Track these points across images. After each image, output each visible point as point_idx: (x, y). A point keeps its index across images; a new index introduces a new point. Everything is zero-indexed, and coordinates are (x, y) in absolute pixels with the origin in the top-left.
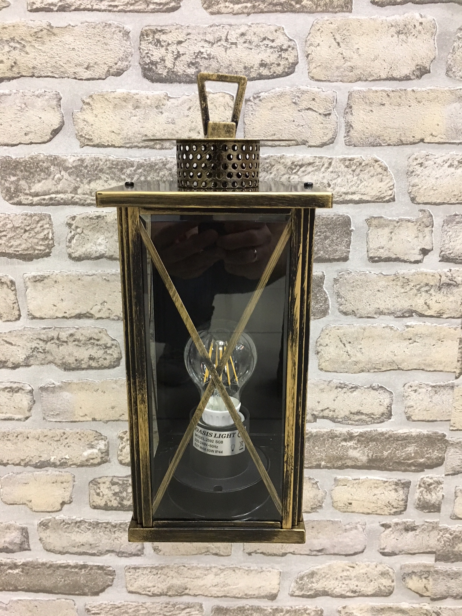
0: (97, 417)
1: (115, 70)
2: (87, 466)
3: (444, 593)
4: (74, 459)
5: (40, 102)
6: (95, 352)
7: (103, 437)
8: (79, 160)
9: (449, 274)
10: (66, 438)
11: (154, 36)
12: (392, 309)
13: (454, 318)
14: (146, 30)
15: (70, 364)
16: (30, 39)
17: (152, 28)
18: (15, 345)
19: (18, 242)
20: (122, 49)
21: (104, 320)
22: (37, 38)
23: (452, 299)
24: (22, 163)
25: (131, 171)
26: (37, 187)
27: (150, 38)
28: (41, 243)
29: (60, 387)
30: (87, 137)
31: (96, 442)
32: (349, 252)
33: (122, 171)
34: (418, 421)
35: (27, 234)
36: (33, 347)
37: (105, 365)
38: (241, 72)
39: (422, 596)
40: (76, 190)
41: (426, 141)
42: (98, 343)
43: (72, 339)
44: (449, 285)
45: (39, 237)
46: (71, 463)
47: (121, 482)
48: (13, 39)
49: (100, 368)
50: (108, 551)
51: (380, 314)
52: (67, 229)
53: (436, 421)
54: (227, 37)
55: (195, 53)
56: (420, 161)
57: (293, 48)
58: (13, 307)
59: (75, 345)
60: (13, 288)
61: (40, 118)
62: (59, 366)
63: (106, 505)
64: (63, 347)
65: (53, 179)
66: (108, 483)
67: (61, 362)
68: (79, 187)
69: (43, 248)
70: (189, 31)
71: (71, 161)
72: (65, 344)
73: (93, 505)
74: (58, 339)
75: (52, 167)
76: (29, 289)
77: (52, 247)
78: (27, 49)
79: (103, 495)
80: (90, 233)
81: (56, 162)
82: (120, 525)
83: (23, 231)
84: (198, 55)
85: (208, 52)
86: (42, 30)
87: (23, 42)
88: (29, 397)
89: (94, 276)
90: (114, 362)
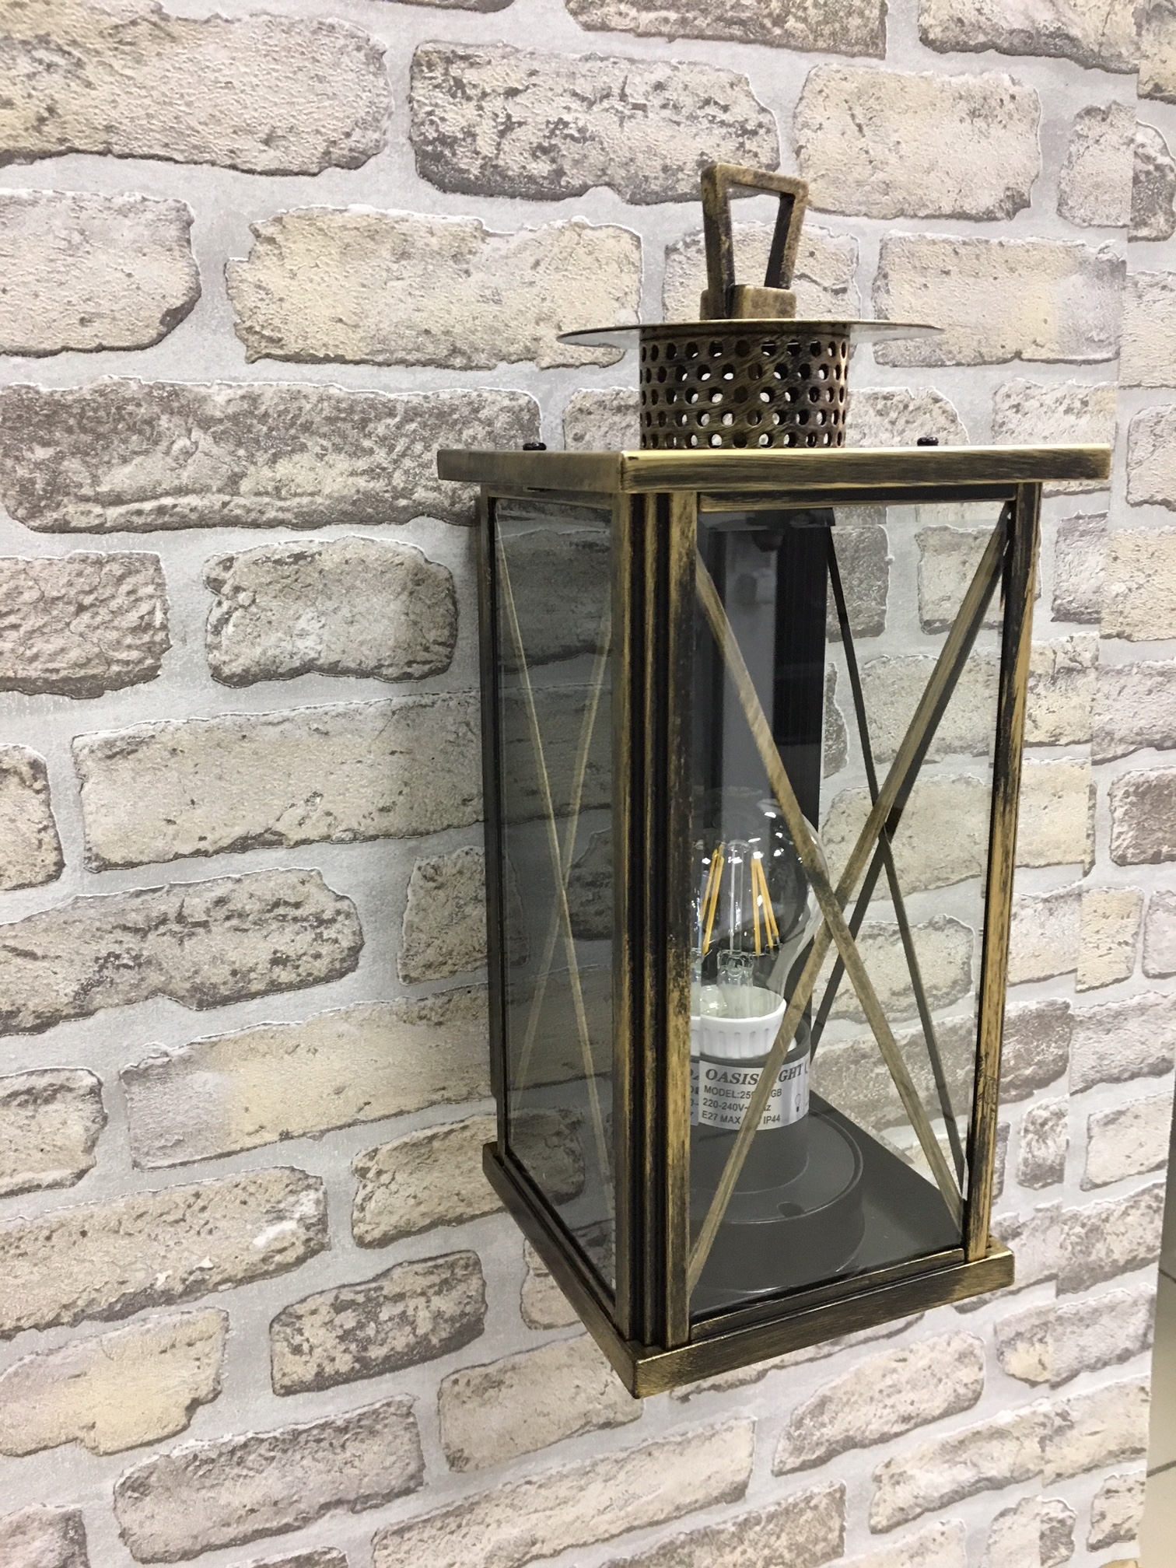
0: (295, 1128)
1: (346, 152)
2: (265, 1275)
3: (1076, 1365)
4: (227, 1266)
5: (127, 230)
6: (289, 940)
7: (311, 1181)
8: (243, 397)
9: (1069, 647)
10: (204, 1209)
11: (446, 69)
12: (969, 736)
13: (1078, 742)
14: (427, 53)
15: (214, 986)
16: (99, 44)
17: (441, 47)
18: (44, 957)
19: (57, 643)
20: (364, 95)
21: (315, 845)
22: (120, 42)
23: (1075, 700)
24: (70, 406)
25: (388, 426)
26: (119, 478)
27: (438, 73)
28: (129, 640)
29: (186, 1061)
30: (266, 332)
31: (292, 1199)
32: (884, 612)
33: (364, 428)
34: (1022, 982)
35: (86, 617)
36: (104, 953)
37: (316, 973)
38: (656, 178)
39: (1034, 1384)
40: (236, 483)
41: (1025, 356)
42: (298, 913)
43: (221, 913)
44: (1070, 671)
45: (125, 624)
46: (218, 1278)
47: (361, 1299)
48: (44, 40)
49: (302, 985)
50: (326, 1507)
51: (946, 753)
52: (208, 597)
53: (1052, 976)
54: (623, 89)
55: (548, 122)
56: (1014, 401)
57: (768, 131)
58: (40, 841)
59: (229, 930)
60: (38, 785)
61: (129, 275)
62: (182, 998)
63: (319, 1374)
64: (195, 939)
65: (167, 453)
66: (324, 1310)
67: (188, 985)
68: (243, 475)
69: (134, 655)
70: (536, 65)
71: (221, 399)
72: (201, 930)
73: (282, 1387)
74: (180, 918)
75: (164, 418)
76: (92, 780)
77: (164, 651)
78: (90, 72)
79: (311, 1348)
80: (274, 604)
81: (175, 404)
82: (359, 1420)
83: (72, 609)
84: (556, 128)
85: (581, 124)
86: (134, 23)
87: (76, 53)
88: (89, 1108)
89: (286, 725)
90: (343, 960)
